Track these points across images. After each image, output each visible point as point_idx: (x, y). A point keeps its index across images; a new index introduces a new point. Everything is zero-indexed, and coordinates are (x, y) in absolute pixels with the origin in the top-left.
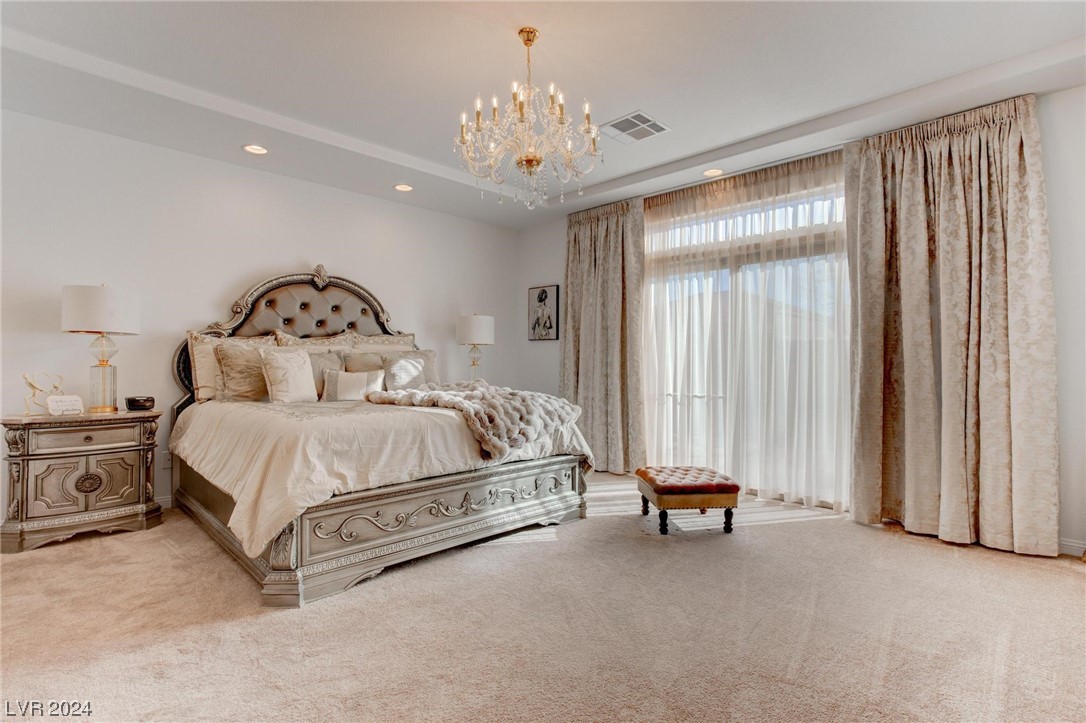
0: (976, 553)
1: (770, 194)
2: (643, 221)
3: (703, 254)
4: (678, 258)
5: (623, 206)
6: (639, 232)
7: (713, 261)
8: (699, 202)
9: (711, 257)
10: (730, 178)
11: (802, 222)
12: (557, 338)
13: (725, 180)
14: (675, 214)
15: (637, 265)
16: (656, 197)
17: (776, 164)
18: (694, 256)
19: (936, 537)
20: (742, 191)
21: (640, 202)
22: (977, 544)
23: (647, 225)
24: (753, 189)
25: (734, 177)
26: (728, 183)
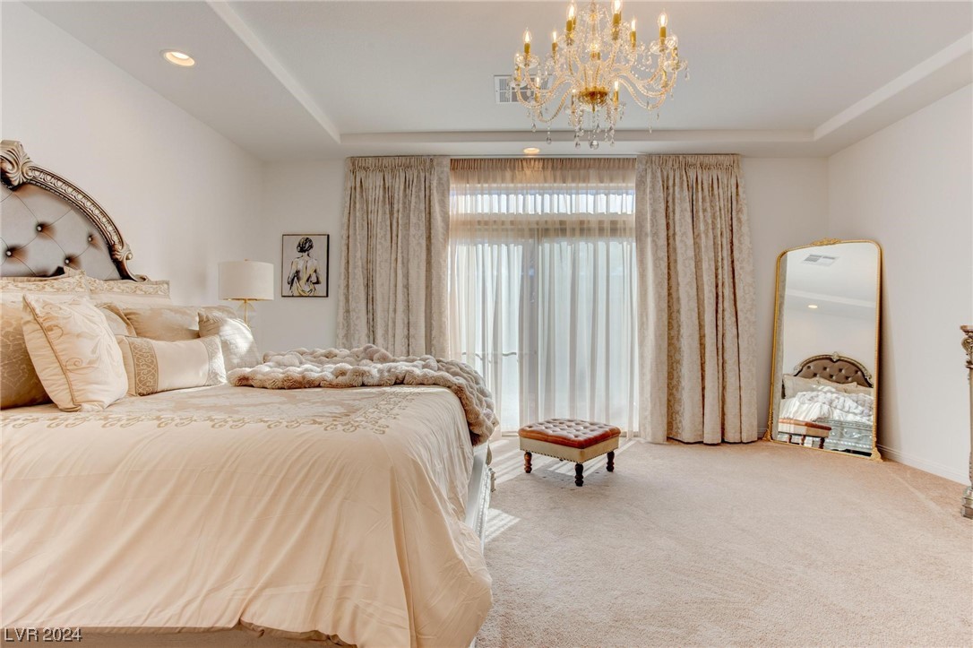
0: (724, 448)
1: (573, 181)
2: (448, 181)
3: (512, 223)
4: (486, 223)
5: (426, 163)
6: (444, 193)
7: (522, 230)
8: (508, 174)
9: (520, 227)
10: (539, 159)
11: (602, 209)
12: (327, 296)
13: (535, 159)
14: (482, 181)
15: (442, 224)
16: (463, 160)
17: (570, 157)
18: (503, 223)
19: (702, 442)
20: (549, 173)
21: (447, 162)
22: (723, 441)
23: (452, 186)
24: (558, 173)
25: (544, 159)
26: (537, 162)
